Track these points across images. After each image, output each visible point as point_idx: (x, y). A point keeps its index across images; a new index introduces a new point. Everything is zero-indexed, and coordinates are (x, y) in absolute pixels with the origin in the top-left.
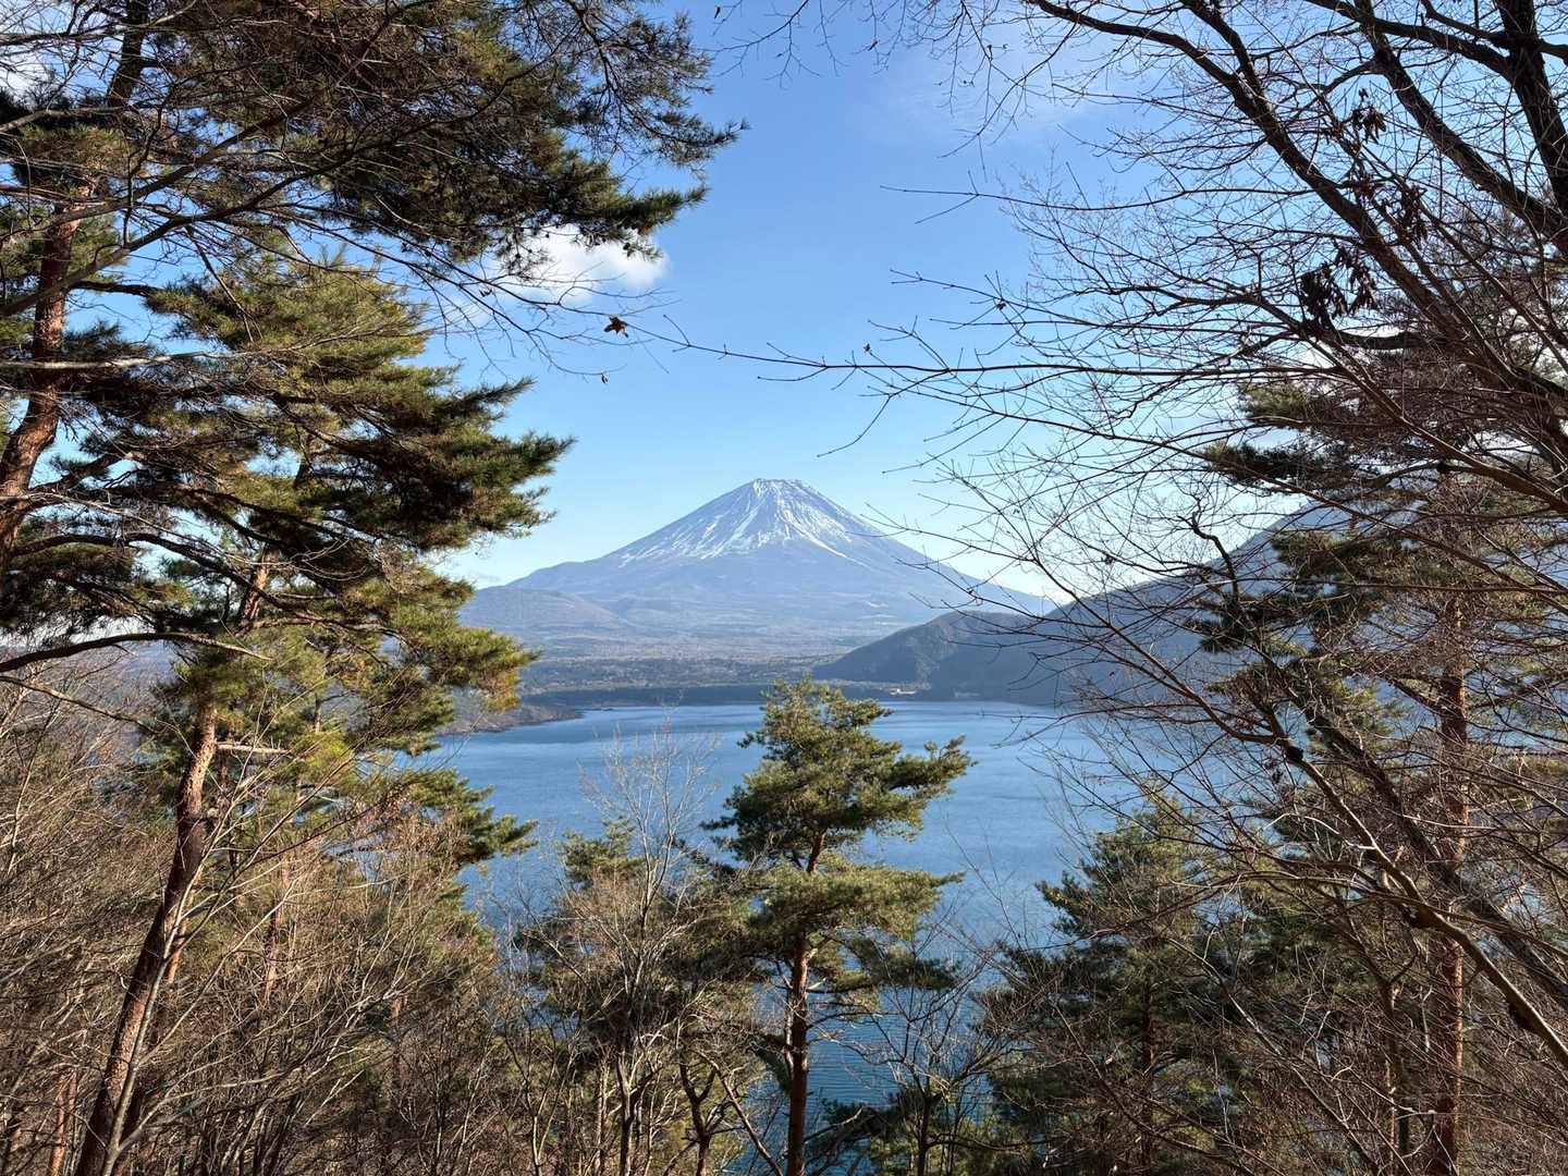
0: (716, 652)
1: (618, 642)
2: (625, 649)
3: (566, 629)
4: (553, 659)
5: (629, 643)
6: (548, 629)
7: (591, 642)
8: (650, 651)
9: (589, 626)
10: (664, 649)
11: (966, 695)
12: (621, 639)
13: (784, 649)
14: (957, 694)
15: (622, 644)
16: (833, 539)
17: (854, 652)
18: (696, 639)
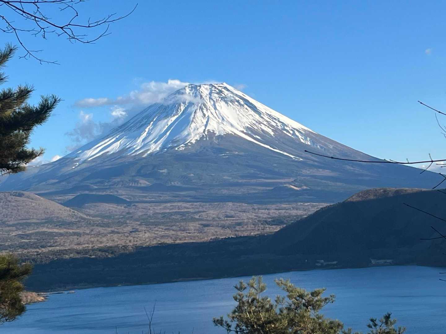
0: (162, 237)
1: (75, 234)
2: (82, 239)
3: (29, 225)
4: (20, 251)
5: (85, 234)
6: (13, 225)
7: (51, 235)
8: (104, 239)
9: (49, 221)
10: (115, 237)
11: (382, 261)
12: (78, 231)
13: (220, 231)
14: (373, 262)
15: (79, 235)
16: (256, 133)
17: (281, 230)
18: (143, 228)
